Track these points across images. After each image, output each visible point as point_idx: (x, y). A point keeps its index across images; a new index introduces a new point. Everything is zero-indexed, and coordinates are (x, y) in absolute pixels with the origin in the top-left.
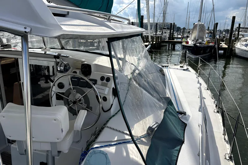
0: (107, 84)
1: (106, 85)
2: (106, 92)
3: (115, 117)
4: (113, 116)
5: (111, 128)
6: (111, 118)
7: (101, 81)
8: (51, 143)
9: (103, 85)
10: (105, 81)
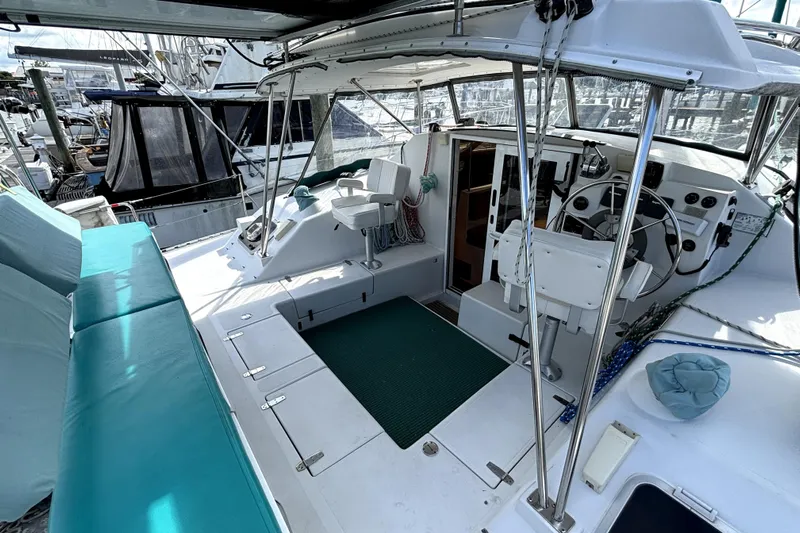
0: (705, 213)
1: (700, 215)
2: (698, 232)
3: (704, 291)
4: (703, 287)
5: (691, 308)
6: (694, 290)
7: (686, 205)
8: (571, 306)
9: (688, 212)
10: (698, 205)
